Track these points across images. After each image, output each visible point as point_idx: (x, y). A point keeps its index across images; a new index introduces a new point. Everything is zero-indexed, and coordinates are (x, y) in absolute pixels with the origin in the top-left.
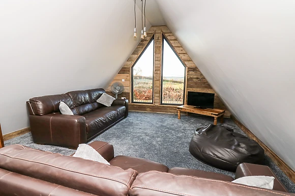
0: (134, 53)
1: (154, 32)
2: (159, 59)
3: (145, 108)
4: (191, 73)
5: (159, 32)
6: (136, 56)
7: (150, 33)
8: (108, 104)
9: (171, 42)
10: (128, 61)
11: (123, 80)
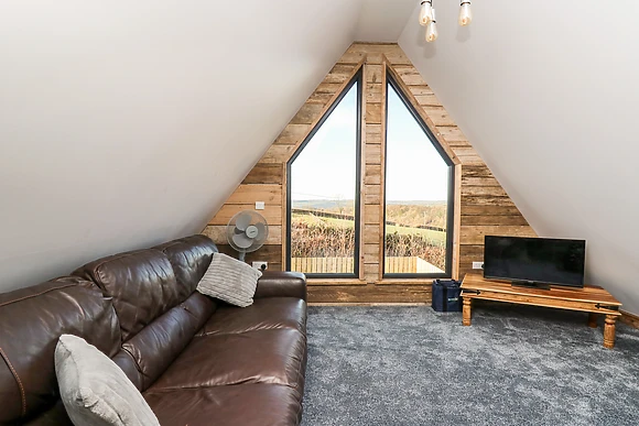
0: (295, 120)
1: (360, 59)
2: (377, 140)
3: (333, 292)
4: (470, 181)
5: (378, 60)
6: (304, 129)
7: (351, 60)
8: (244, 298)
9: (413, 90)
10: (275, 142)
11: (260, 205)
